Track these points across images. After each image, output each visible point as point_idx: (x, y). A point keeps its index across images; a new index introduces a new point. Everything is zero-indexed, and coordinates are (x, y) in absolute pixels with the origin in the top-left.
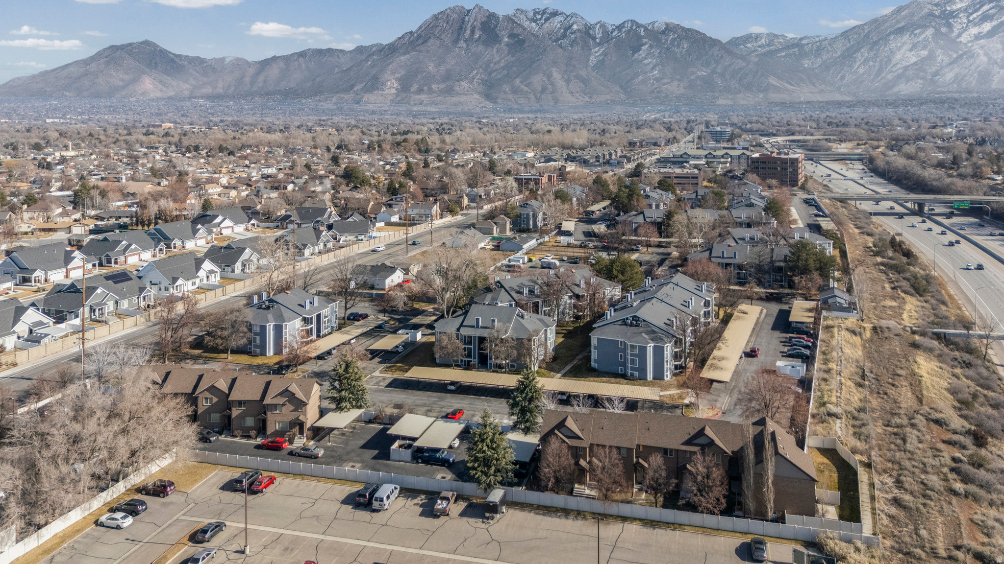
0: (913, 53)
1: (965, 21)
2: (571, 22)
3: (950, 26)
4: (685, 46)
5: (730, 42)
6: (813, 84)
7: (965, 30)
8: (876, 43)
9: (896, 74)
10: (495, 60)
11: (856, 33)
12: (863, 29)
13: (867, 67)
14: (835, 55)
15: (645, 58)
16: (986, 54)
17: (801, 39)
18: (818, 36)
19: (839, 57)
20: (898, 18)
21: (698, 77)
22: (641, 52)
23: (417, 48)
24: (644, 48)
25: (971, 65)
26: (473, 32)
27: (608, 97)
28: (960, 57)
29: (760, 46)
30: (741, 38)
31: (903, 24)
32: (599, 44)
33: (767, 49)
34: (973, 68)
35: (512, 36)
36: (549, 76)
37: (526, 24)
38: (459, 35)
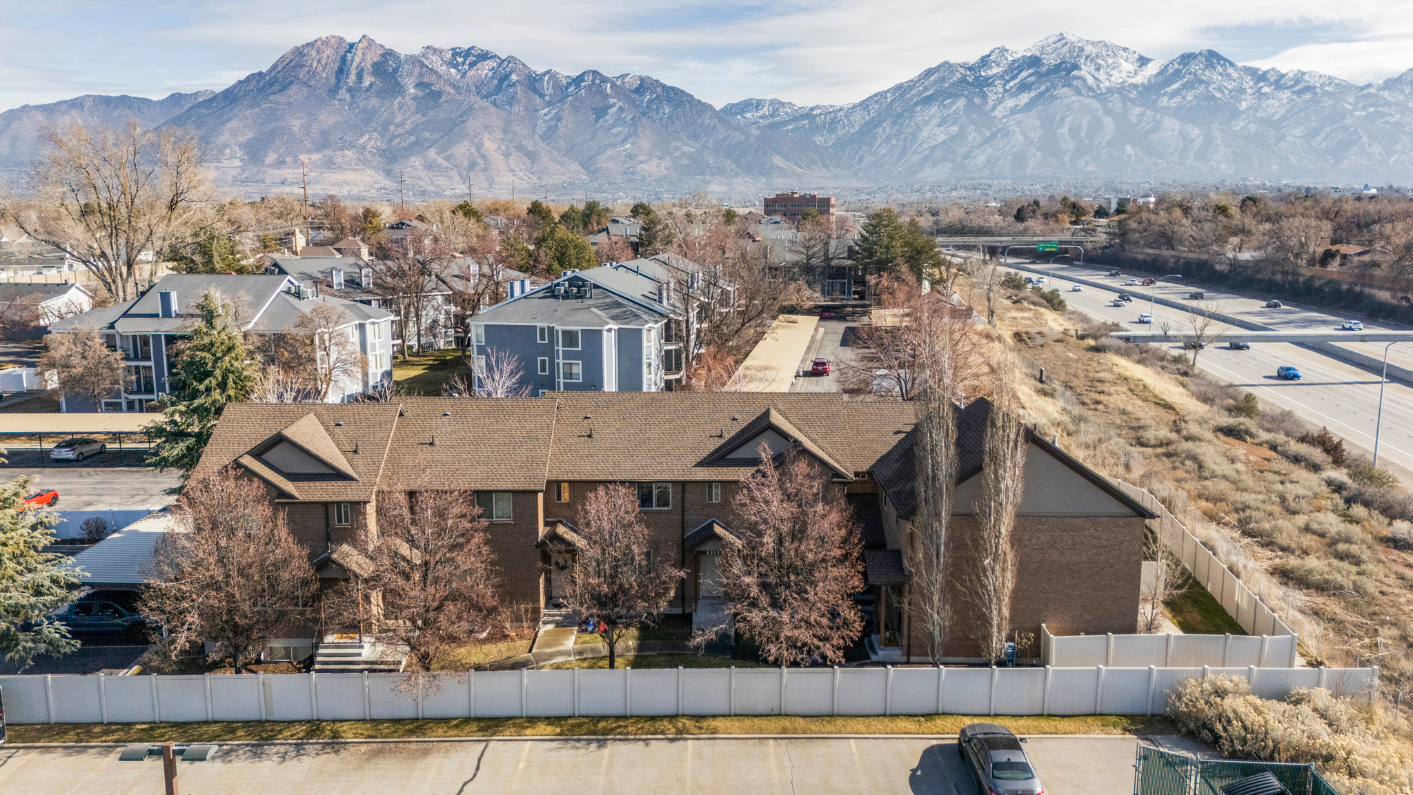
0: (942, 129)
1: (1001, 90)
2: (508, 70)
3: (984, 96)
4: (667, 111)
5: (724, 110)
6: (827, 168)
7: (1000, 101)
8: (900, 116)
9: (921, 156)
10: (397, 120)
11: (877, 102)
12: (886, 98)
13: (889, 146)
14: (853, 131)
15: (614, 126)
16: (1022, 132)
17: (812, 109)
18: (831, 106)
19: (857, 132)
20: (926, 83)
21: (684, 154)
22: (607, 117)
23: (272, 98)
24: (613, 111)
25: (1005, 146)
26: (360, 76)
27: (564, 178)
28: (994, 135)
29: (761, 117)
30: (738, 104)
31: (931, 92)
32: (549, 104)
33: (771, 120)
34: (1007, 149)
35: (420, 85)
36: (479, 147)
37: (442, 69)
38: (338, 80)
